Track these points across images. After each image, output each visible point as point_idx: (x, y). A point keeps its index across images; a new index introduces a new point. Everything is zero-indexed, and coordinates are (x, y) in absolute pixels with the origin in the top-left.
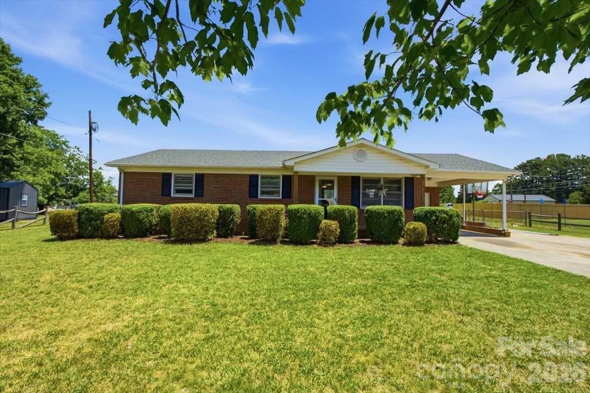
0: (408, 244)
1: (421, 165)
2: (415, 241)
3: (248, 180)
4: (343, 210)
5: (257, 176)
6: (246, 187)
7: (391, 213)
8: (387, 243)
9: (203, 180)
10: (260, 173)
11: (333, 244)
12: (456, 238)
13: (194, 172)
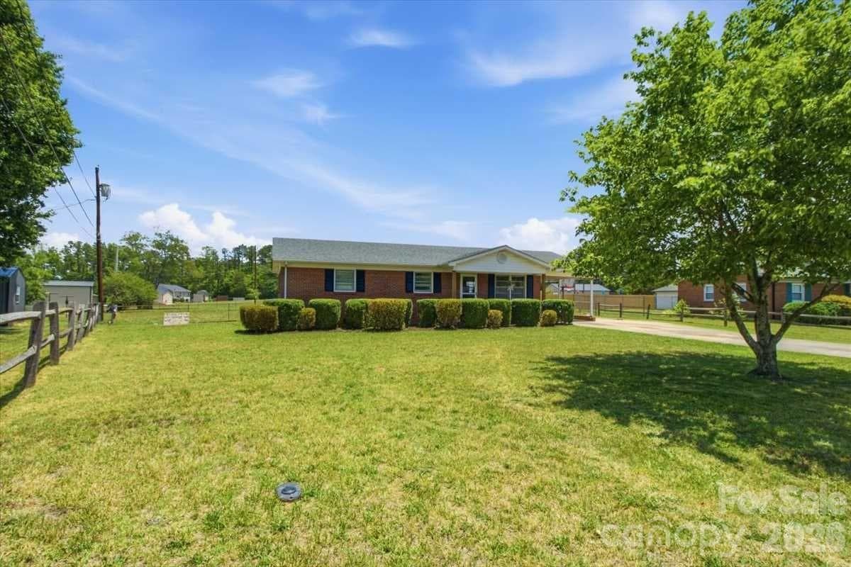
0: (545, 325)
1: (543, 267)
2: (549, 323)
3: (404, 277)
4: (502, 303)
5: (412, 273)
6: (402, 283)
7: (534, 304)
8: (532, 326)
9: (364, 276)
10: (415, 271)
11: (498, 328)
12: (571, 321)
13: (355, 269)
